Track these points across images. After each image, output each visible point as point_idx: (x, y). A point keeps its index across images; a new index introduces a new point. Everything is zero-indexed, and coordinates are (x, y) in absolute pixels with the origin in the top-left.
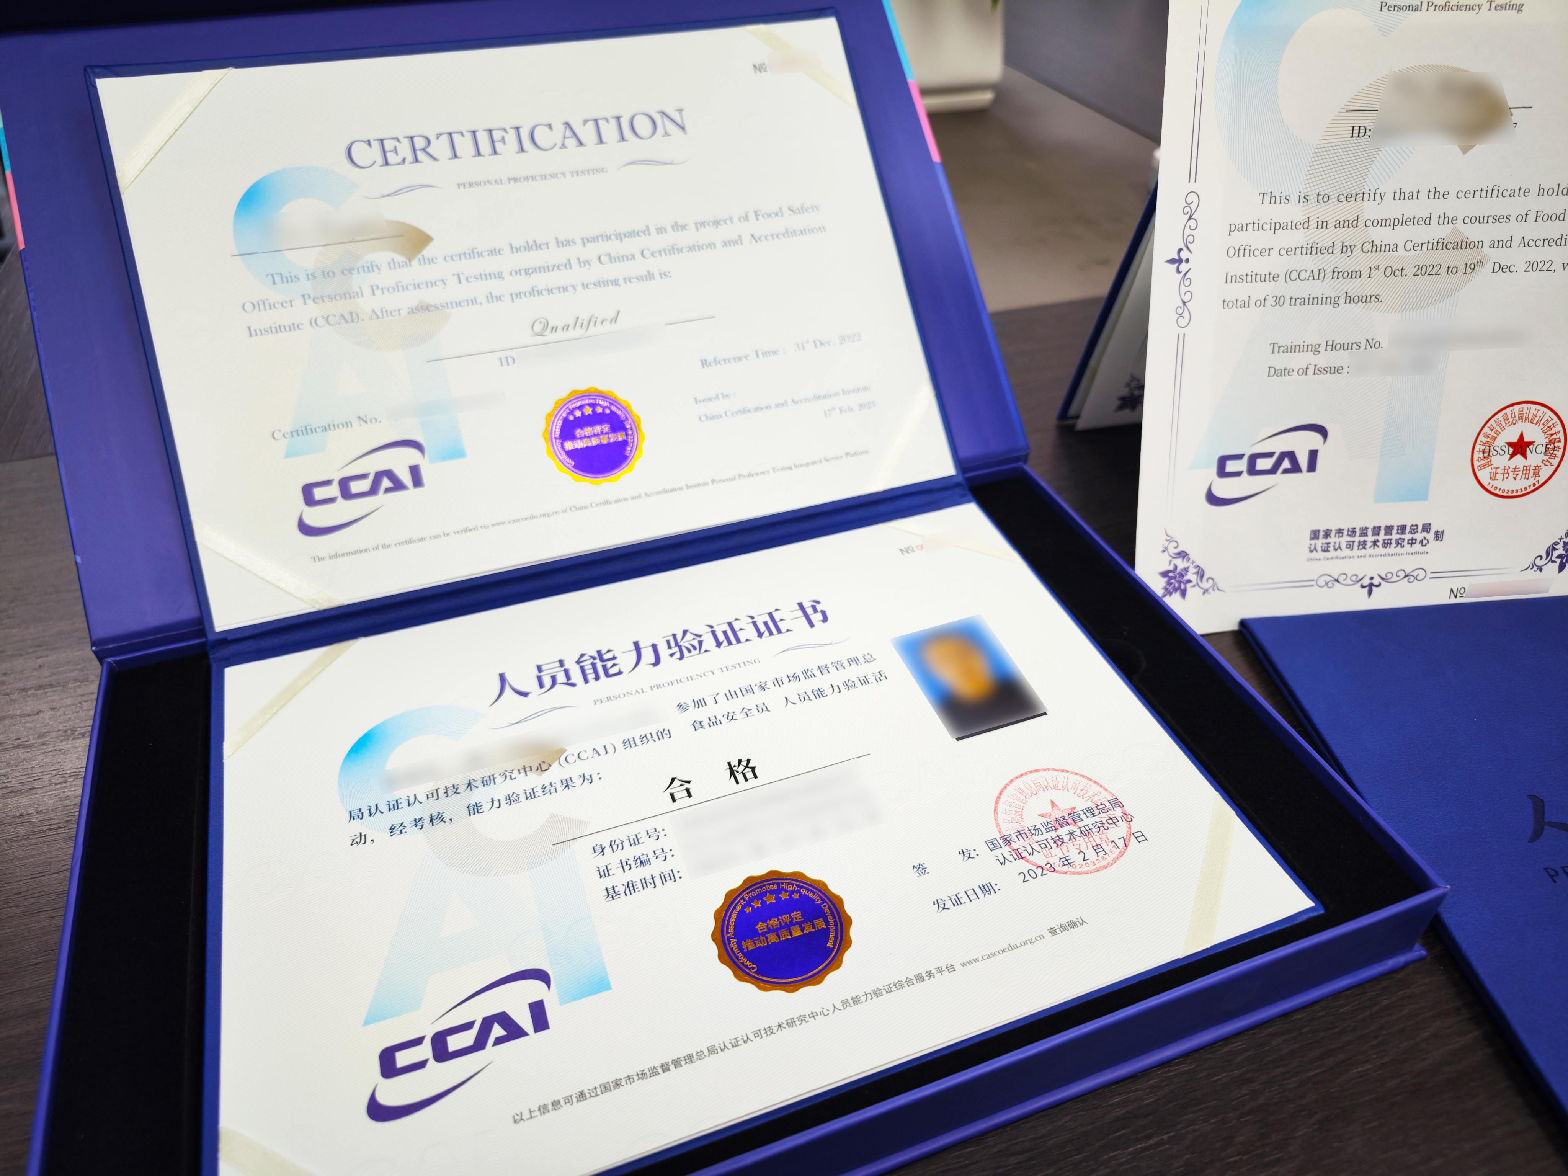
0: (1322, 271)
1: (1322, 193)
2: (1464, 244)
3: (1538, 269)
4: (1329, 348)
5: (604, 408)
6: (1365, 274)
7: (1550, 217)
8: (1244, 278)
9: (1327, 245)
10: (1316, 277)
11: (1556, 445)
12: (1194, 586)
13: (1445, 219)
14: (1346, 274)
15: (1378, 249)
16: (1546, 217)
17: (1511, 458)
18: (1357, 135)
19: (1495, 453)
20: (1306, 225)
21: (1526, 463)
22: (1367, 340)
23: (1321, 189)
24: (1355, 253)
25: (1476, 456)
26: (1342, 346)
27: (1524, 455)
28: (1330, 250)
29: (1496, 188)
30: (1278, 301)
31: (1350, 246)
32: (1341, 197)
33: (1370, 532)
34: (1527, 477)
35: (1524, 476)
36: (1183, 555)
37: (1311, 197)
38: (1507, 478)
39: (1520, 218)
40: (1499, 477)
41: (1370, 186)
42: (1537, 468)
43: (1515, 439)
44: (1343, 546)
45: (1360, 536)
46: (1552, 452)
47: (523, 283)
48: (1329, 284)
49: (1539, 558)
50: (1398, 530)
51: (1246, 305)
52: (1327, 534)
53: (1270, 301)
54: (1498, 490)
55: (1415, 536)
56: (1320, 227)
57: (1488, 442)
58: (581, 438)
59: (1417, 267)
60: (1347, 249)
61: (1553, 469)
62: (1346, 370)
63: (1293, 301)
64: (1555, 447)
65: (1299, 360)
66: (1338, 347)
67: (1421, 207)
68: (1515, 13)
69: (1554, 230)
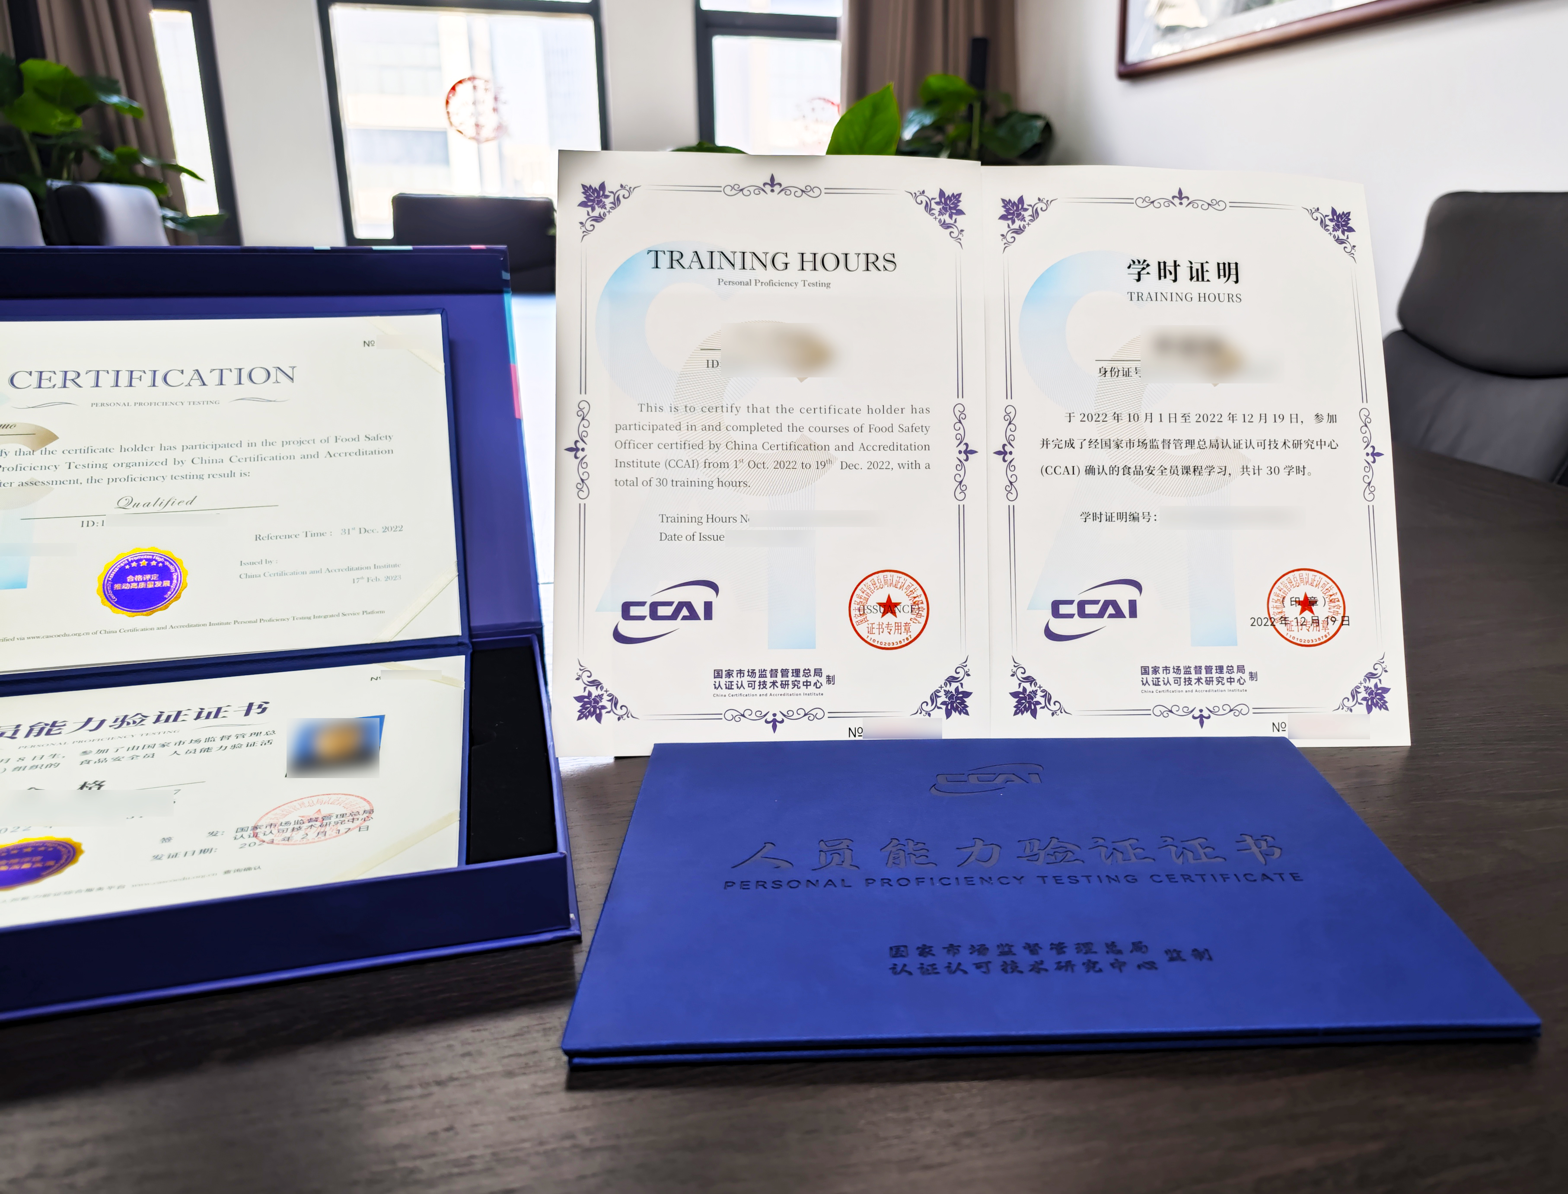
0: (695, 461)
1: (689, 406)
2: (810, 447)
3: (879, 467)
4: (710, 520)
5: (159, 563)
6: (732, 465)
7: (881, 430)
8: (631, 464)
9: (697, 443)
10: (691, 465)
11: (920, 606)
12: (609, 712)
13: (793, 428)
14: (716, 465)
15: (741, 447)
16: (877, 430)
17: (883, 616)
18: (712, 366)
19: (869, 611)
20: (678, 427)
22: (742, 516)
23: (688, 403)
24: (721, 450)
26: (721, 520)
27: (894, 613)
28: (700, 446)
29: (832, 407)
30: (662, 482)
31: (717, 444)
32: (704, 409)
33: (768, 675)
34: (900, 632)
35: (897, 631)
36: (596, 684)
37: (680, 408)
38: (882, 632)
39: (856, 430)
41: (726, 402)
44: (745, 684)
45: (759, 677)
46: (917, 612)
48: (706, 473)
49: (925, 704)
50: (793, 673)
51: (635, 484)
52: (729, 674)
54: (876, 642)
55: (809, 679)
56: (690, 429)
57: (862, 602)
58: (130, 583)
59: (776, 462)
60: (713, 446)
62: (726, 538)
63: (674, 483)
64: (919, 608)
65: (685, 529)
66: (717, 520)
67: (772, 419)
68: (824, 288)
69: (886, 439)
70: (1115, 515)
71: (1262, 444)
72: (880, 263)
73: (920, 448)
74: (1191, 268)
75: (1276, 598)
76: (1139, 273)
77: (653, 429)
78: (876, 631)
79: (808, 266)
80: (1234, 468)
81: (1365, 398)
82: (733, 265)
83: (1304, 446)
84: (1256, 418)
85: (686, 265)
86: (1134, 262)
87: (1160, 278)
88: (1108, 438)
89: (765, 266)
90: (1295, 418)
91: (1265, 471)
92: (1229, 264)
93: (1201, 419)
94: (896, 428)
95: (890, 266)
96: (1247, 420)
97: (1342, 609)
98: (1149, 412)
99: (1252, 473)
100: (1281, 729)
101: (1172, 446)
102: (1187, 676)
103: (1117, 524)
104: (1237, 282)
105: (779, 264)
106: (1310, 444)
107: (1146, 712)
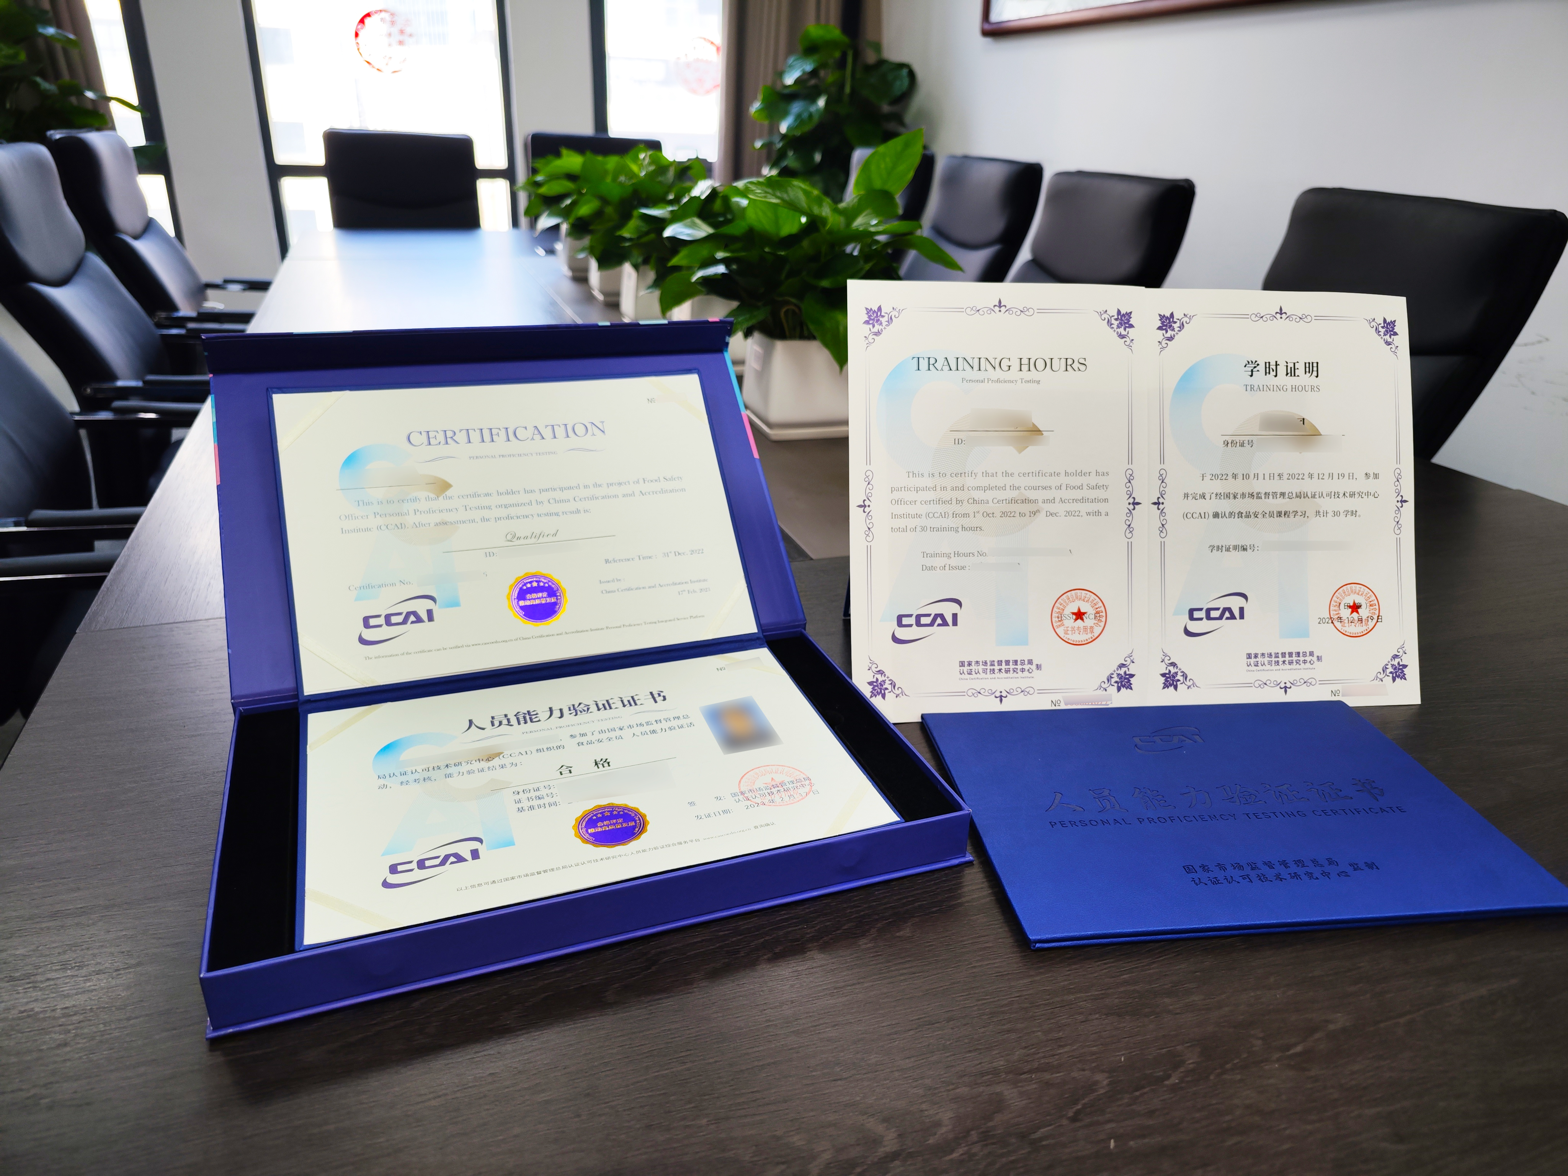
0: (946, 513)
1: (942, 472)
2: (1025, 501)
3: (1073, 515)
4: (956, 555)
5: (545, 583)
6: (972, 515)
7: (1074, 488)
8: (902, 516)
9: (948, 500)
10: (943, 516)
12: (890, 692)
13: (1014, 487)
14: (960, 515)
15: (978, 502)
16: (1072, 488)
18: (958, 443)
20: (935, 488)
21: (1085, 624)
22: (978, 551)
23: (941, 470)
24: (964, 504)
25: (1054, 620)
26: (964, 555)
27: (1082, 619)
28: (950, 502)
29: (1041, 472)
30: (923, 529)
31: (961, 500)
32: (953, 474)
33: (996, 664)
36: (881, 672)
37: (936, 474)
39: (1057, 488)
40: (1069, 632)
41: (968, 469)
42: (1092, 627)
43: (1076, 611)
44: (981, 671)
45: (990, 666)
47: (503, 512)
48: (954, 521)
49: (1103, 683)
50: (1013, 663)
51: (905, 530)
52: (970, 664)
53: (918, 529)
55: (1024, 667)
56: (943, 490)
58: (529, 600)
59: (1002, 512)
60: (959, 502)
61: (1102, 628)
62: (968, 568)
63: (932, 529)
65: (939, 562)
66: (961, 555)
67: (999, 481)
68: (1036, 384)
69: (1078, 494)
70: (1231, 547)
71: (1329, 495)
72: (1076, 365)
73: (1102, 501)
74: (1287, 366)
75: (1335, 604)
76: (1252, 371)
79: (1025, 368)
80: (1310, 512)
81: (1398, 461)
82: (972, 368)
83: (1357, 496)
84: (1326, 477)
85: (939, 368)
86: (1249, 362)
87: (1266, 375)
88: (1228, 491)
89: (995, 368)
90: (1351, 476)
91: (1331, 514)
92: (1313, 363)
93: (1290, 477)
94: (1085, 487)
95: (1082, 367)
96: (1320, 478)
97: (1378, 611)
98: (1256, 472)
99: (1322, 516)
100: (1337, 694)
101: (1271, 497)
102: (1276, 659)
103: (1233, 553)
104: (1317, 377)
105: (1005, 367)
106: (1360, 494)
107: (1249, 685)
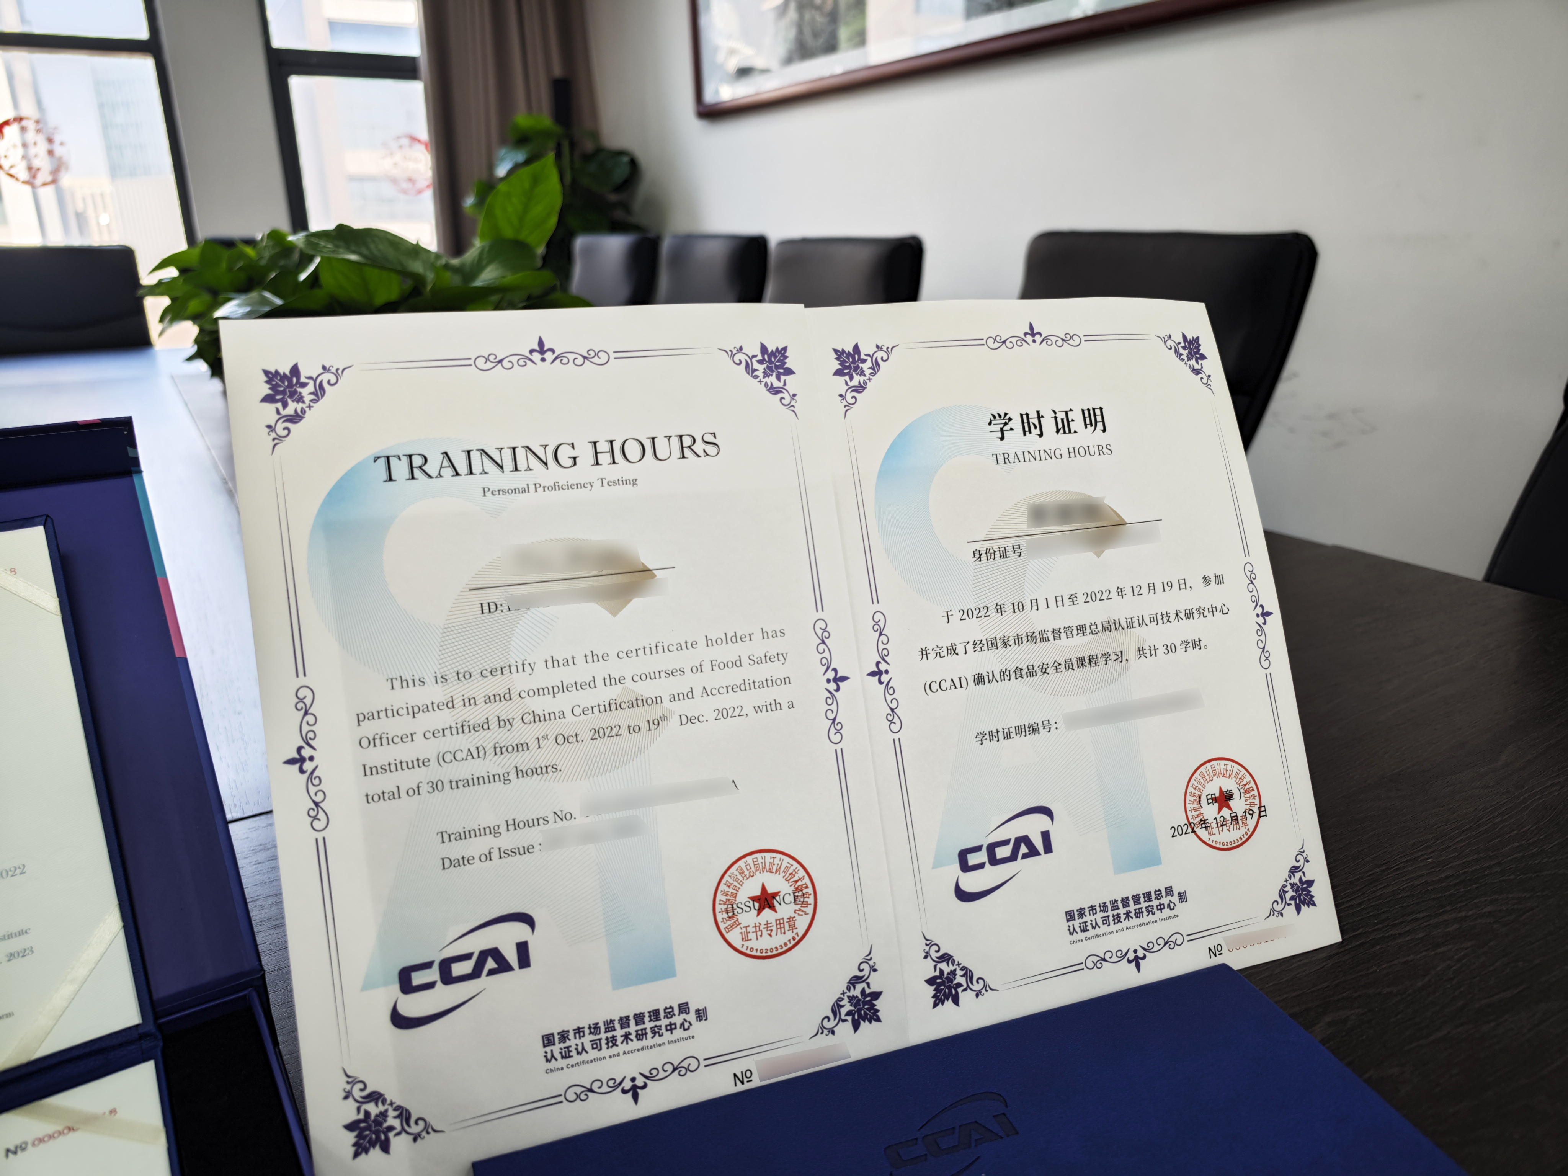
0: (480, 749)
1: (462, 671)
2: (637, 702)
3: (729, 715)
4: (511, 828)
6: (533, 745)
7: (726, 665)
8: (387, 768)
9: (480, 722)
10: (475, 755)
11: (804, 891)
12: (398, 1134)
13: (610, 681)
14: (510, 749)
15: (542, 719)
16: (722, 666)
17: (758, 914)
18: (488, 611)
19: (740, 911)
20: (450, 704)
21: (778, 916)
22: (555, 813)
23: (460, 667)
24: (515, 726)
25: (719, 917)
26: (527, 824)
27: (772, 907)
28: (485, 725)
29: (660, 645)
30: (435, 786)
31: (508, 720)
32: (484, 672)
33: (617, 1026)
34: (783, 931)
35: (779, 930)
36: (376, 1097)
37: (450, 676)
38: (761, 936)
39: (694, 670)
40: (751, 936)
41: (514, 658)
42: (791, 919)
43: (758, 893)
44: (588, 1046)
45: (606, 1032)
46: (802, 900)
48: (498, 763)
49: (826, 1020)
50: (650, 1016)
51: (396, 796)
52: (564, 1036)
54: (755, 951)
55: (673, 1020)
56: (467, 704)
57: (729, 900)
59: (593, 731)
60: (504, 723)
61: (809, 917)
62: (537, 848)
63: (454, 784)
64: (804, 895)
65: (477, 846)
66: (522, 825)
67: (581, 672)
68: (630, 487)
69: (734, 676)
70: (1012, 730)
71: (1154, 619)
72: (699, 447)
73: (779, 682)
74: (1056, 418)
75: (1192, 799)
76: (1002, 430)
77: (414, 711)
78: (752, 936)
79: (604, 458)
80: (1130, 653)
81: (1247, 552)
82: (501, 467)
83: (1196, 615)
84: (1145, 590)
85: (434, 473)
86: (994, 417)
87: (1025, 435)
88: (993, 636)
89: (546, 464)
90: (1183, 584)
91: (1161, 650)
92: (1094, 409)
93: (1089, 599)
94: (745, 661)
95: (711, 450)
96: (1136, 594)
97: (1257, 798)
98: (1033, 598)
99: (1148, 655)
100: (1218, 953)
101: (1063, 635)
102: (1115, 912)
103: (1018, 741)
104: (1104, 430)
105: (564, 460)
106: (1201, 611)
107: (1077, 968)
